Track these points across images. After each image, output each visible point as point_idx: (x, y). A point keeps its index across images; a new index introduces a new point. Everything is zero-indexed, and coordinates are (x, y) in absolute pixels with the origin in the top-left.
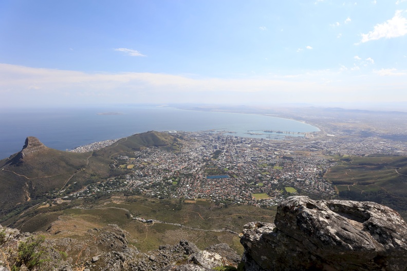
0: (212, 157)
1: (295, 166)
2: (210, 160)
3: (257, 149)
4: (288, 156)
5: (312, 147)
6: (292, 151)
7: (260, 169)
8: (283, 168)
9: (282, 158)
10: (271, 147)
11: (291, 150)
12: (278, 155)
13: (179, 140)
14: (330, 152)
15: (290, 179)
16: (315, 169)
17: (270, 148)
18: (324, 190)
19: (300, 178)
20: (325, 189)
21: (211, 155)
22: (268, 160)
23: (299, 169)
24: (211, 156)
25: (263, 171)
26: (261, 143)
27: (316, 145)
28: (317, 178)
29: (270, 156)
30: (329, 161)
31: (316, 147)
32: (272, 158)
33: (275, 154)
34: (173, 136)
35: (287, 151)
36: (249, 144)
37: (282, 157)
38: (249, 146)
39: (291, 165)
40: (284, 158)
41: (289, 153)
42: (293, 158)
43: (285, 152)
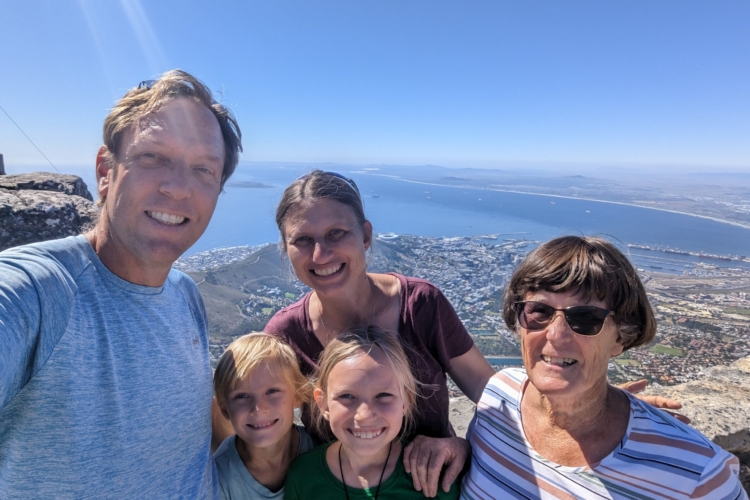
0: (486, 308)
2: (480, 314)
4: (702, 321)
6: (716, 309)
8: (684, 354)
9: (681, 324)
11: (716, 303)
12: (669, 315)
13: (403, 257)
21: (483, 299)
24: (485, 303)
34: (387, 245)
35: (700, 306)
37: (683, 320)
40: (692, 324)
41: (705, 313)
42: (720, 329)
43: (692, 309)
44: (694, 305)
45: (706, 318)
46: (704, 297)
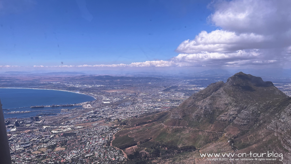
1: (79, 141)
3: (26, 131)
5: (92, 117)
6: (72, 126)
7: (36, 157)
8: (66, 148)
9: (62, 136)
10: (46, 125)
11: (71, 124)
12: (56, 134)
14: (110, 119)
15: (78, 158)
16: (101, 139)
17: (45, 127)
18: (113, 159)
19: (87, 153)
20: (115, 157)
22: (46, 142)
23: (85, 143)
25: (41, 158)
26: (31, 123)
27: (96, 115)
28: (105, 148)
29: (46, 137)
30: (111, 128)
31: (95, 117)
32: (51, 139)
33: (52, 133)
35: (66, 126)
36: (13, 127)
37: (62, 134)
38: (15, 130)
39: (75, 141)
40: (66, 135)
41: (69, 129)
42: (76, 133)
43: (64, 129)
44: (64, 127)
45: (70, 131)
46: (67, 123)
